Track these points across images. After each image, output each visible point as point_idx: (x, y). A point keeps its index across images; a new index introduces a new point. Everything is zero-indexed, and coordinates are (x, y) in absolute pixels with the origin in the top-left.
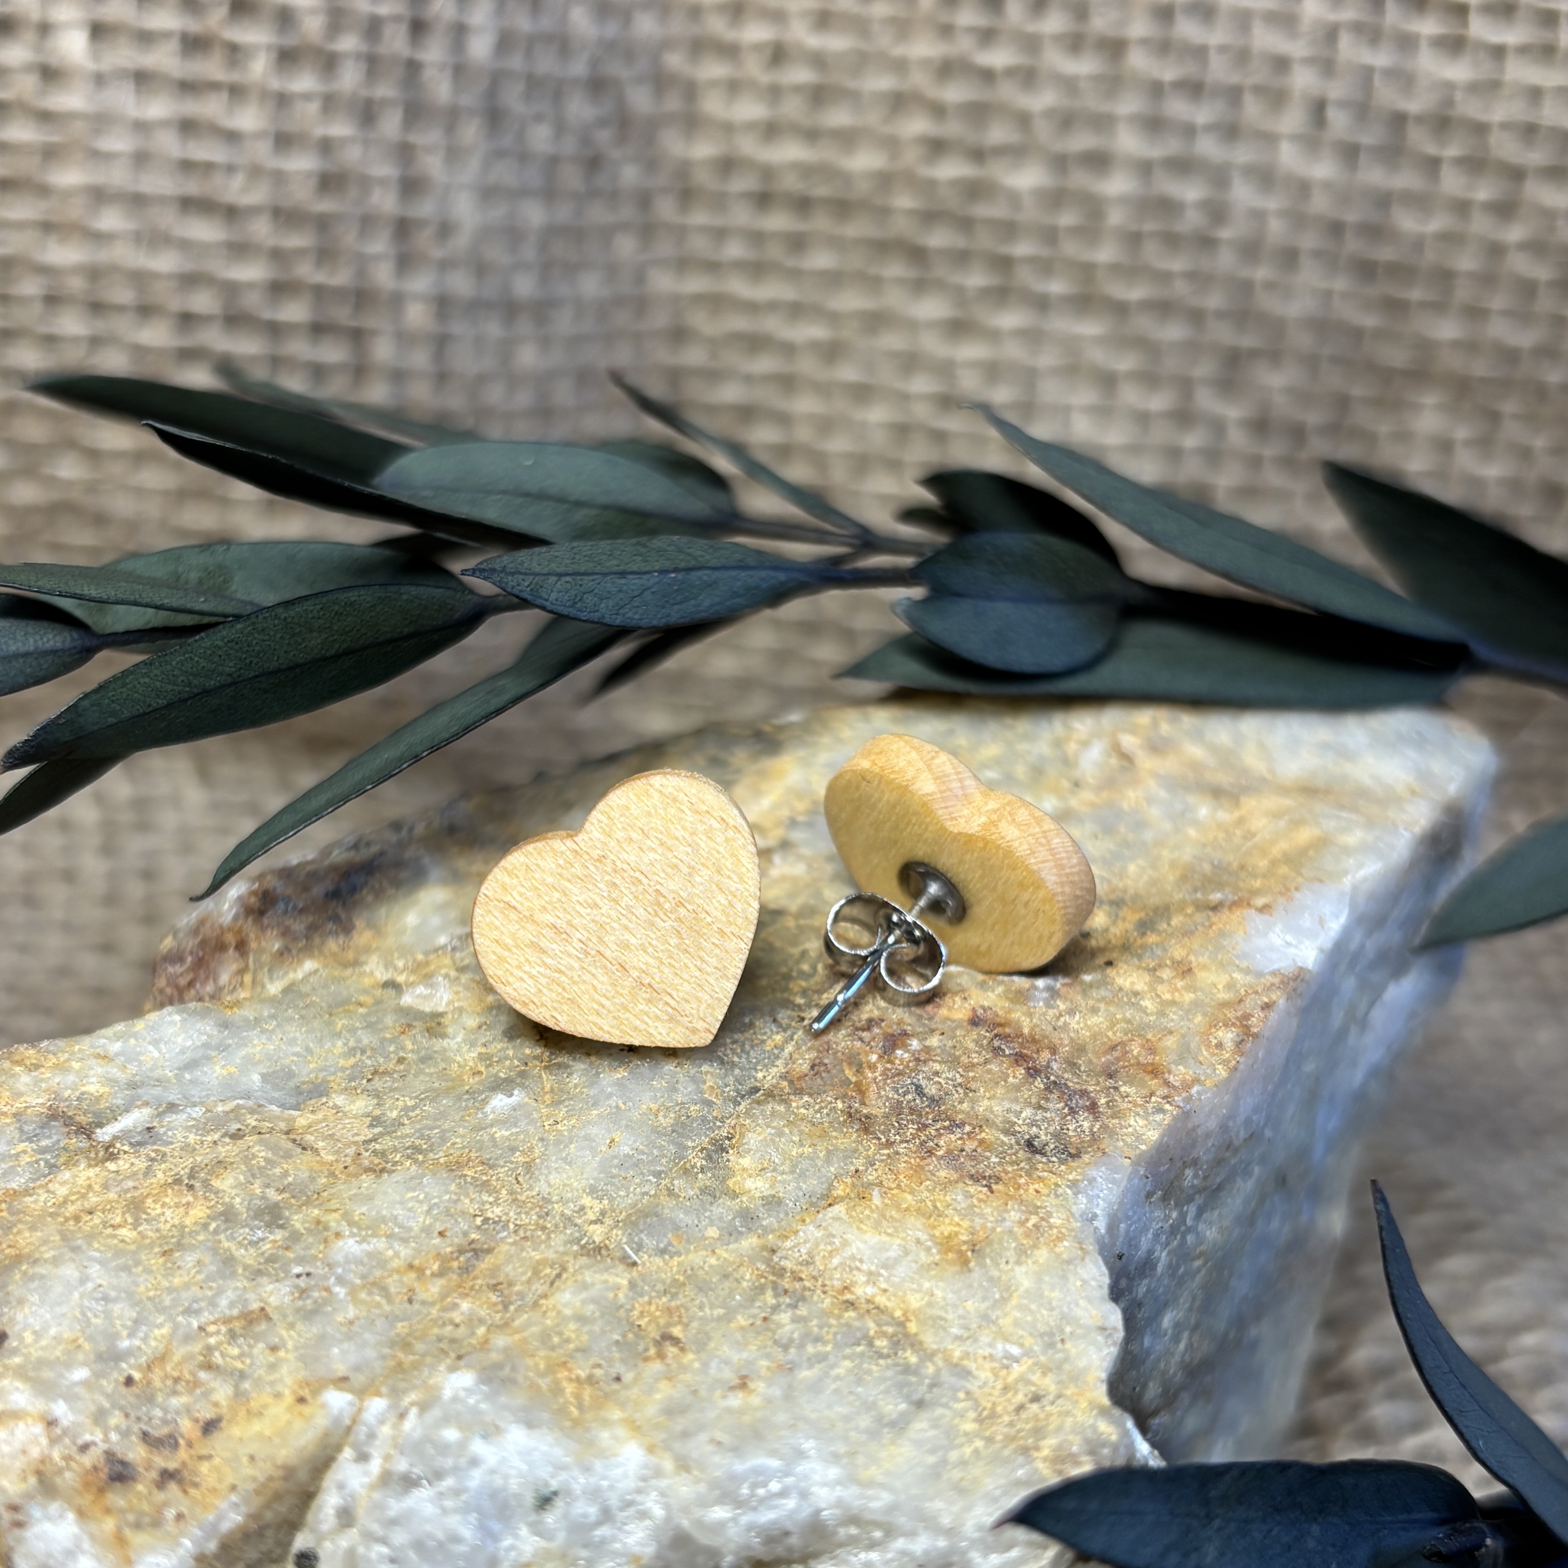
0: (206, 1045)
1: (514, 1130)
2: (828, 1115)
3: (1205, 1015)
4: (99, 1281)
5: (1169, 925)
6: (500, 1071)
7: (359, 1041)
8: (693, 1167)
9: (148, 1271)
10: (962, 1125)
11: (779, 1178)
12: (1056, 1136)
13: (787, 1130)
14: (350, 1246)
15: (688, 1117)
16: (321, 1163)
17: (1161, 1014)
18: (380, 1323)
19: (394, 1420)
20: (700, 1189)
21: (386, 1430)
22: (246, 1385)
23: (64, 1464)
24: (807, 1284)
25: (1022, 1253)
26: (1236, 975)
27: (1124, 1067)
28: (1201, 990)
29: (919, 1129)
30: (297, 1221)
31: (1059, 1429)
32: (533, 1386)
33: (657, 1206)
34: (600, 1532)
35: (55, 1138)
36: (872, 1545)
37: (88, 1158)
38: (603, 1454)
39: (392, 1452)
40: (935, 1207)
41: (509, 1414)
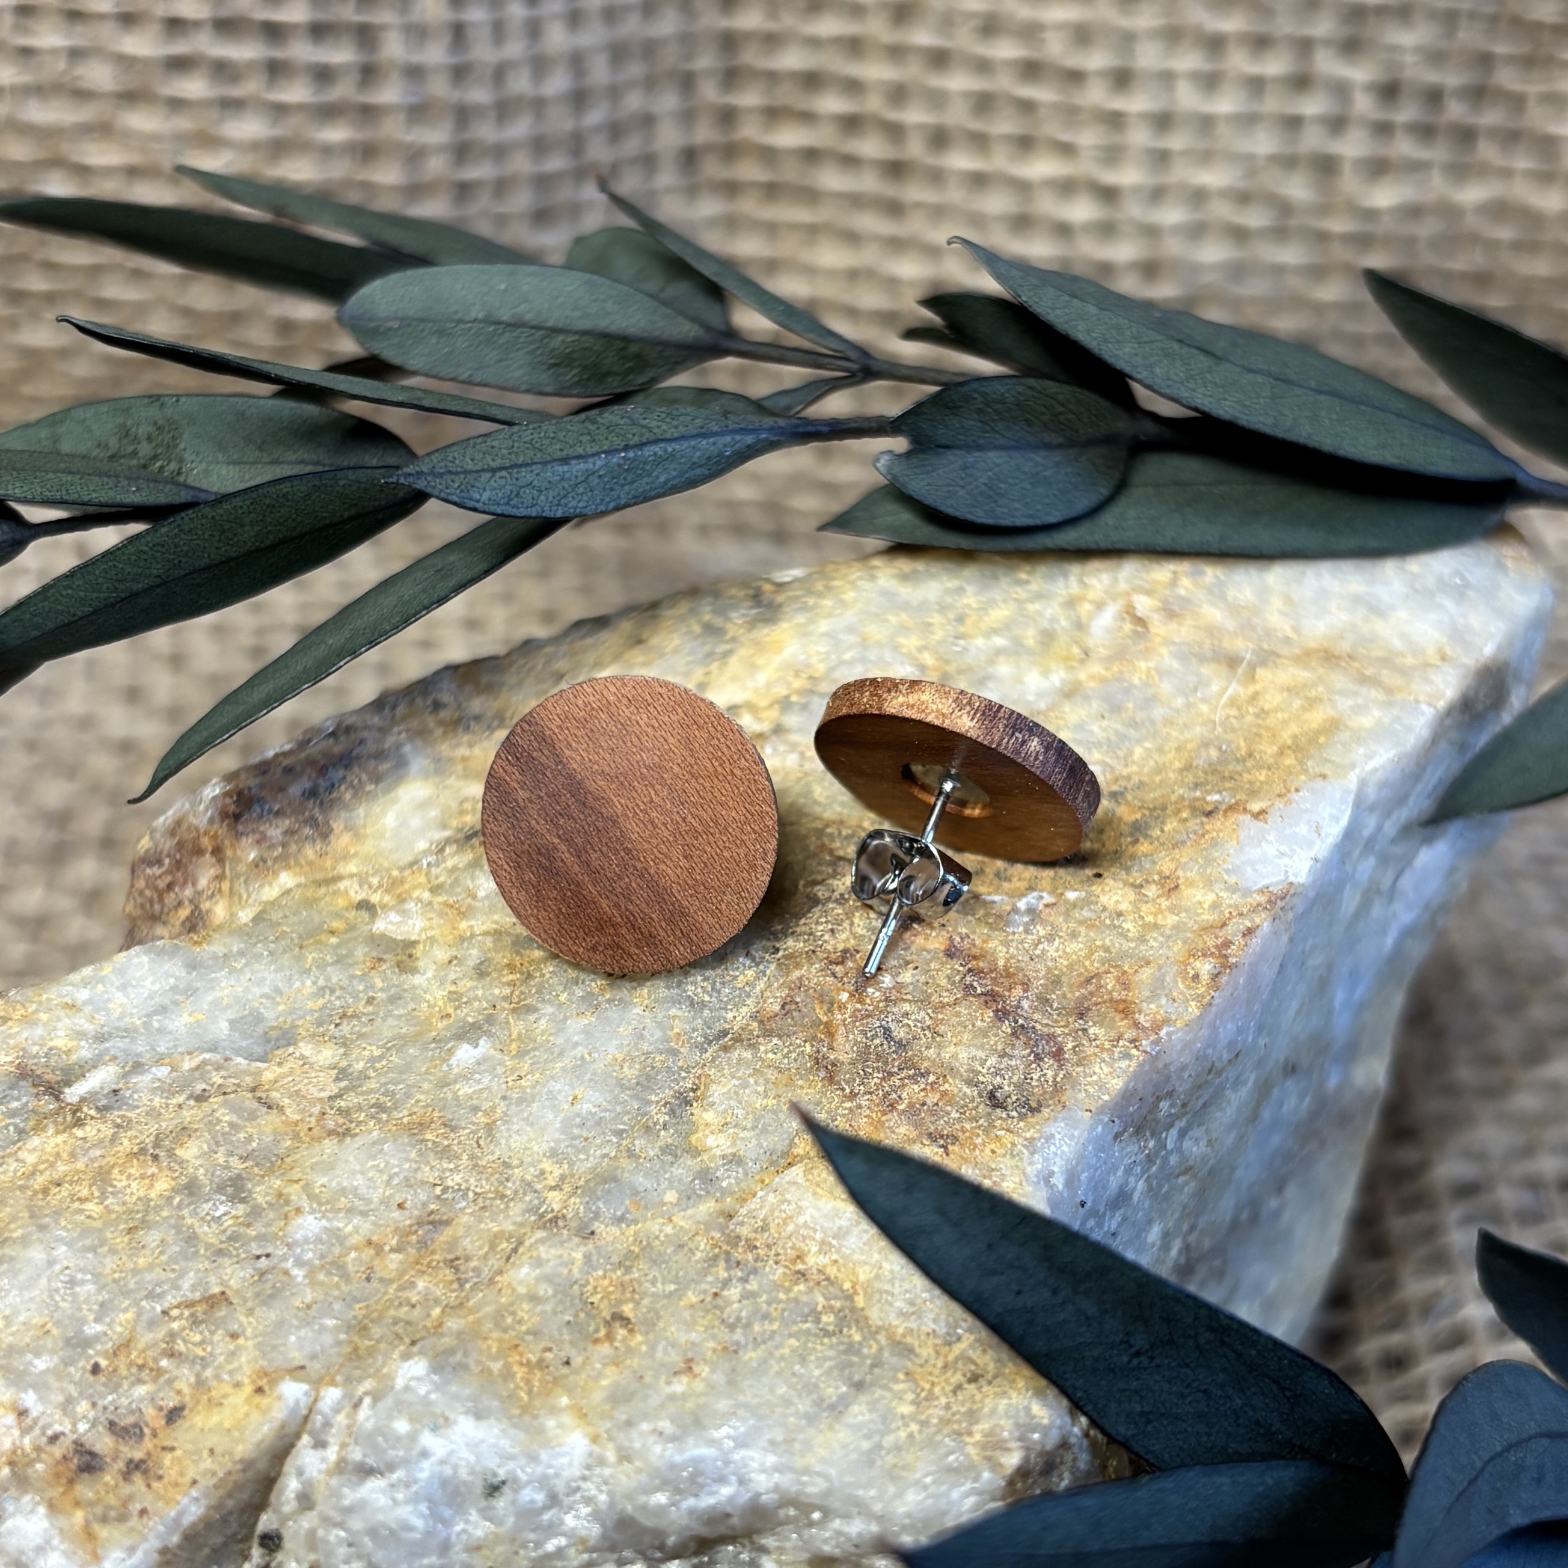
0: (174, 989)
2: (796, 1060)
3: (1185, 942)
4: (66, 1263)
5: (1162, 831)
6: (467, 1015)
7: (328, 979)
8: (655, 1124)
9: (113, 1251)
10: (928, 1073)
11: (741, 1134)
12: (1018, 1086)
13: (752, 1081)
15: (653, 1068)
16: (286, 1123)
17: (1142, 939)
18: (337, 1306)
19: (348, 1409)
20: (661, 1149)
21: (341, 1419)
22: (208, 1373)
23: (35, 1455)
24: (761, 1252)
26: (1222, 894)
27: (1097, 1004)
28: (1187, 911)
29: (883, 1079)
30: (261, 1194)
32: (486, 1371)
33: (617, 1168)
34: (546, 1517)
35: (24, 1100)
37: (55, 1122)
38: (547, 1444)
39: (347, 1440)
41: (458, 1405)
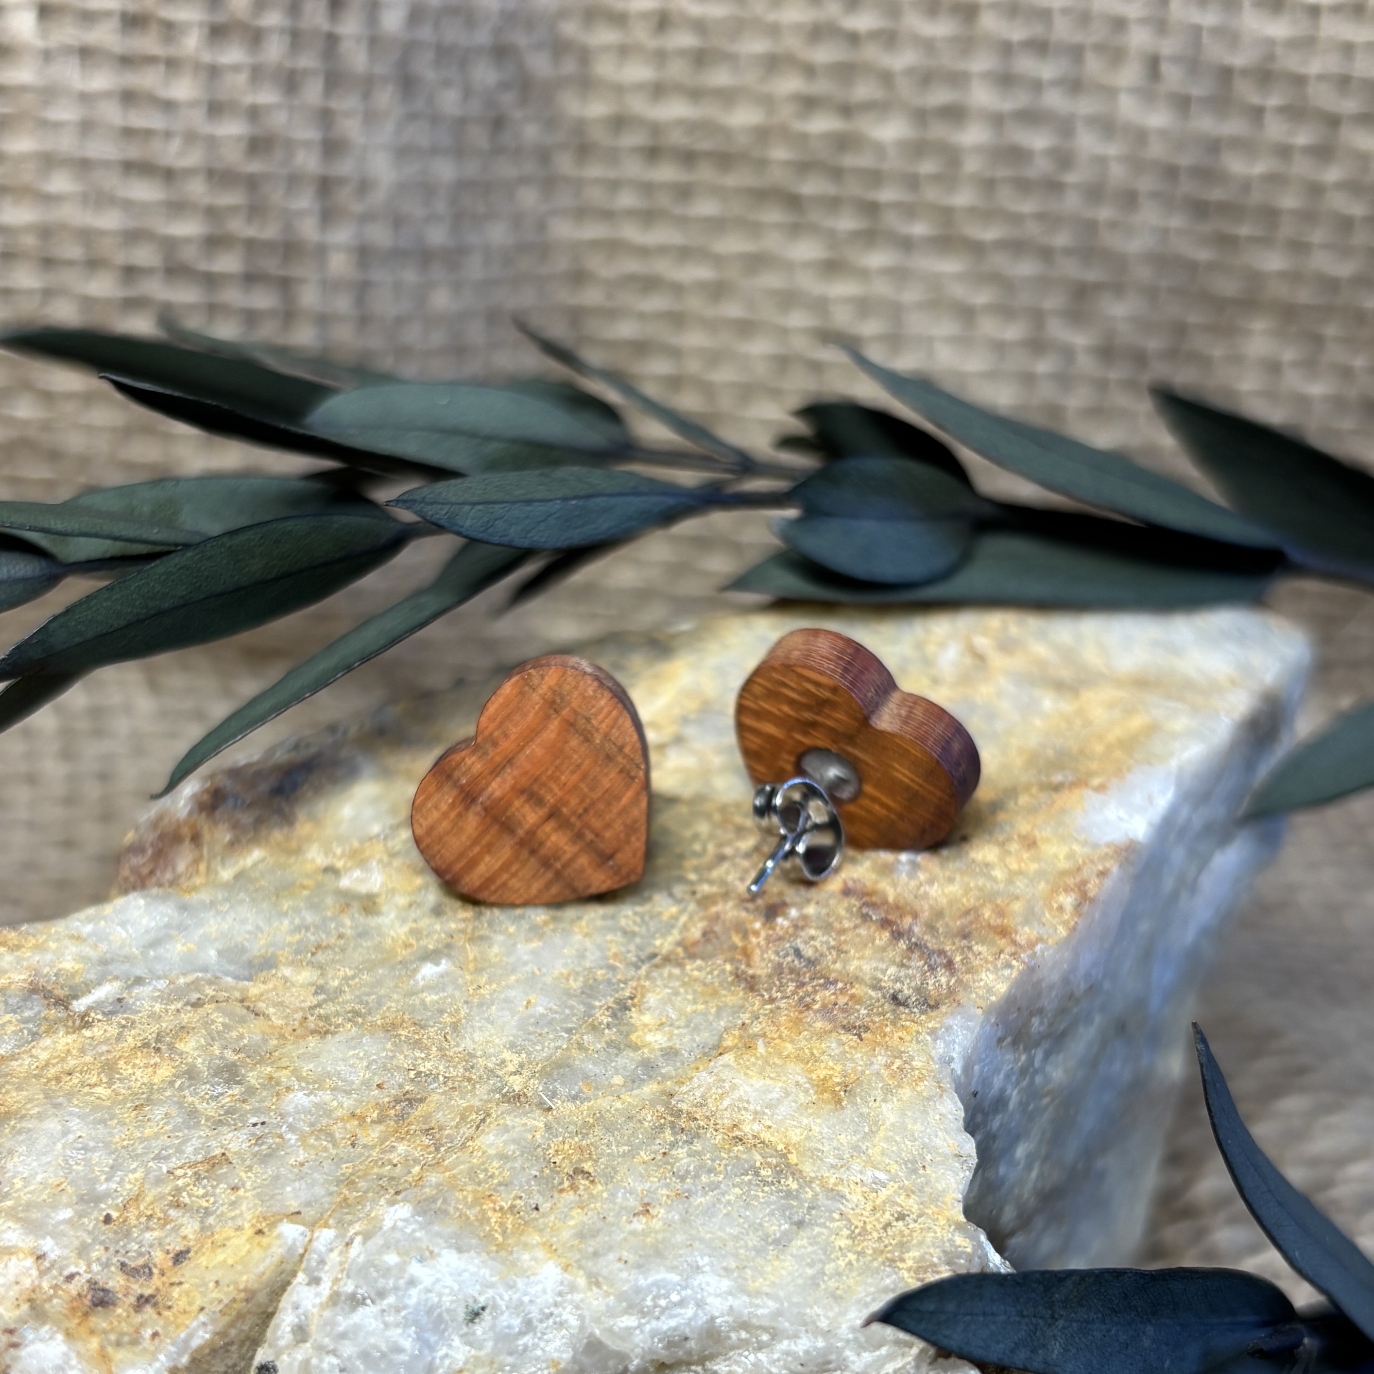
0: (168, 926)
1: (441, 995)
2: (718, 976)
3: (1047, 882)
4: (79, 1134)
6: (429, 943)
7: (303, 919)
8: (600, 1024)
9: (122, 1123)
10: (835, 982)
11: (676, 1032)
12: (918, 990)
13: (682, 990)
14: (299, 1099)
15: (595, 980)
16: (272, 1027)
17: (1010, 881)
18: (327, 1165)
19: (341, 1248)
20: (607, 1043)
21: (334, 1257)
22: (211, 1220)
23: (52, 1291)
24: (702, 1123)
25: (888, 1091)
26: (1076, 848)
27: (977, 929)
28: (1044, 860)
29: (797, 987)
30: (252, 1078)
31: (921, 1243)
32: (463, 1217)
33: (569, 1058)
34: (521, 1342)
35: (36, 1009)
36: (761, 1346)
37: (66, 1026)
38: (524, 1273)
39: (340, 1276)
40: (812, 1054)
41: (441, 1241)
